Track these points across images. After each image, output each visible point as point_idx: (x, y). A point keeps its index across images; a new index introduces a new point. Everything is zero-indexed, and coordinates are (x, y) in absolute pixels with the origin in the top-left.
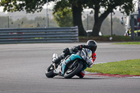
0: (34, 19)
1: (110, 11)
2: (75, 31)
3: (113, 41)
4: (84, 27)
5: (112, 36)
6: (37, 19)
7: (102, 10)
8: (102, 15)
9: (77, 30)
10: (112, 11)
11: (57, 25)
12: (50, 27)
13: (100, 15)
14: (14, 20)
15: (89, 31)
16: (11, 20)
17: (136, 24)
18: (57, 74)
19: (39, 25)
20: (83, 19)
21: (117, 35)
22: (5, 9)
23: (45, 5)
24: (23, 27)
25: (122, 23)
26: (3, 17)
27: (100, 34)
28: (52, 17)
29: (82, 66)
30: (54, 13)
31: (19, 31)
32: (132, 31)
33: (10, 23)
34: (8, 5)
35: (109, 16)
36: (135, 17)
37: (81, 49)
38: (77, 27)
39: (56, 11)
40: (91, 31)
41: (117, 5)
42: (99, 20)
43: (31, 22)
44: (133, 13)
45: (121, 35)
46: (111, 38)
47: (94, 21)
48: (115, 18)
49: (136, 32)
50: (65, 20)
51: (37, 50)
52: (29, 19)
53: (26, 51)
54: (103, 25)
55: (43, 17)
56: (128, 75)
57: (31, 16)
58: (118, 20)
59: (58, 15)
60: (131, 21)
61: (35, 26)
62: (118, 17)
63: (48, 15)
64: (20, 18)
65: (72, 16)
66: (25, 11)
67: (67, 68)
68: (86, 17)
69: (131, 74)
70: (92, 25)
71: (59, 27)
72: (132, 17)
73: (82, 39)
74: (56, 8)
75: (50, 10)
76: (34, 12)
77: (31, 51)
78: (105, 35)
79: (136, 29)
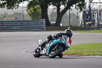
0: (13, 14)
1: (68, 8)
2: (43, 23)
4: (50, 20)
5: (70, 26)
6: (16, 14)
8: (63, 11)
9: (44, 22)
10: (70, 8)
11: (29, 18)
12: (25, 20)
13: (61, 11)
15: (53, 23)
17: (87, 18)
19: (16, 18)
20: (49, 14)
21: (73, 25)
24: (5, 19)
25: (77, 17)
27: (61, 25)
28: (26, 13)
29: (62, 49)
30: (27, 10)
31: (2, 23)
32: (85, 23)
35: (68, 12)
36: (87, 12)
37: (61, 36)
38: (44, 19)
39: (29, 8)
40: (55, 22)
41: (74, 4)
42: (60, 15)
43: (11, 16)
44: (85, 10)
45: (77, 25)
46: (69, 28)
47: (56, 15)
48: (72, 13)
49: (87, 23)
50: (35, 15)
51: (15, 37)
52: (9, 14)
54: (63, 19)
55: (19, 12)
56: (81, 55)
58: (74, 15)
60: (83, 15)
61: (13, 19)
62: (74, 12)
63: (23, 11)
64: (3, 13)
65: (40, 12)
66: (6, 8)
67: (51, 50)
68: (51, 12)
69: (83, 54)
70: (55, 18)
71: (31, 20)
72: (84, 12)
73: (48, 29)
74: (29, 6)
75: (24, 7)
76: (13, 9)
78: (65, 25)
79: (87, 21)
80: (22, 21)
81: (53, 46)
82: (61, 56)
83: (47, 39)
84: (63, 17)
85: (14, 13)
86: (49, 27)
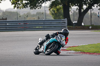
0: (35, 13)
1: (90, 8)
2: (65, 22)
3: (92, 29)
4: (71, 19)
5: (91, 25)
6: (38, 13)
7: (85, 7)
8: (84, 11)
9: (66, 21)
10: (91, 8)
12: (47, 19)
14: (21, 14)
15: (75, 22)
16: (19, 14)
18: (41, 52)
19: (39, 18)
20: (70, 13)
21: (95, 25)
22: (15, 7)
23: (44, 4)
24: (28, 19)
25: (99, 17)
26: (14, 12)
27: (83, 24)
28: (48, 12)
30: (50, 10)
31: (25, 22)
33: (18, 16)
34: (17, 3)
35: (89, 12)
38: (66, 19)
39: (51, 8)
42: (82, 14)
43: (34, 15)
46: (90, 27)
47: (78, 15)
53: (30, 36)
55: (42, 12)
57: (33, 12)
59: (53, 10)
61: (36, 19)
62: (95, 12)
63: (45, 11)
64: (26, 13)
65: (62, 11)
66: (29, 8)
67: (47, 48)
68: (73, 12)
70: (77, 17)
71: (53, 19)
73: (70, 28)
74: (52, 6)
75: (47, 7)
76: (35, 9)
77: (33, 36)
78: (86, 25)
80: (44, 21)
81: (50, 44)
82: (58, 53)
83: (45, 38)
84: (85, 17)
85: (37, 13)
86: (71, 27)
